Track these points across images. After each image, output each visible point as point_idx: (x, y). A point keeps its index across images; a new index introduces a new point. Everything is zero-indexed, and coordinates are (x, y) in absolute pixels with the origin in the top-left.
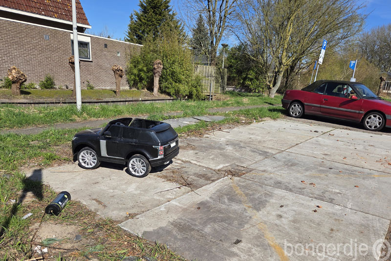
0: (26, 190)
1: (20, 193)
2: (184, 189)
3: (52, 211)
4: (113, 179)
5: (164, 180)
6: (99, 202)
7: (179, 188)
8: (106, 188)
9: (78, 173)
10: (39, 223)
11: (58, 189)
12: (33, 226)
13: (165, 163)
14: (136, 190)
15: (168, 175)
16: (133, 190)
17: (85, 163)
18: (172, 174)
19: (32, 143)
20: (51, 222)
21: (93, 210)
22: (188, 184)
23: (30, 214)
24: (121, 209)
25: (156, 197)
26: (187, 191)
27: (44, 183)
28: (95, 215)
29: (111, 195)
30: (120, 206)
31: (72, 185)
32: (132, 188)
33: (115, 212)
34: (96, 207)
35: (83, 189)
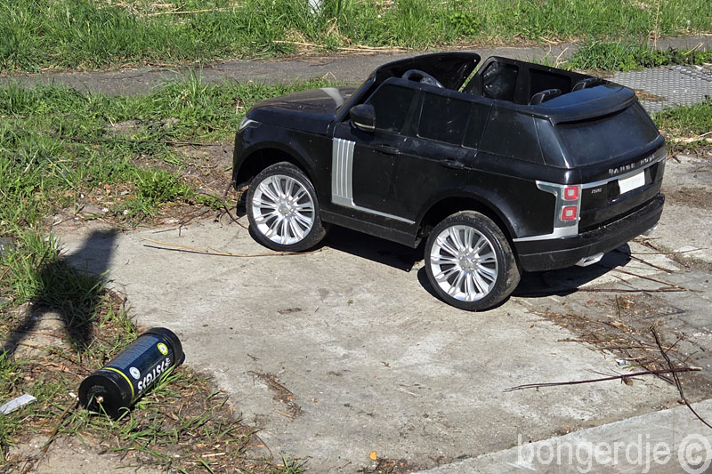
0: (41, 305)
1: (20, 312)
2: (647, 386)
3: (100, 399)
4: (361, 302)
5: (566, 333)
6: (281, 392)
7: (625, 379)
8: (322, 337)
9: (239, 260)
10: (47, 440)
11: (153, 316)
12: (23, 446)
13: (583, 263)
14: (438, 359)
15: (593, 313)
16: (425, 358)
17: (270, 223)
18: (610, 314)
19: (115, 126)
20: (87, 440)
21: (248, 417)
22: (671, 370)
23: (26, 399)
24: (353, 432)
25: (512, 406)
26: (659, 396)
27: (110, 286)
28: (251, 438)
29: (333, 365)
30: (355, 421)
31: (203, 308)
32: (425, 352)
33: (325, 442)
34: (261, 411)
35: (237, 327)
